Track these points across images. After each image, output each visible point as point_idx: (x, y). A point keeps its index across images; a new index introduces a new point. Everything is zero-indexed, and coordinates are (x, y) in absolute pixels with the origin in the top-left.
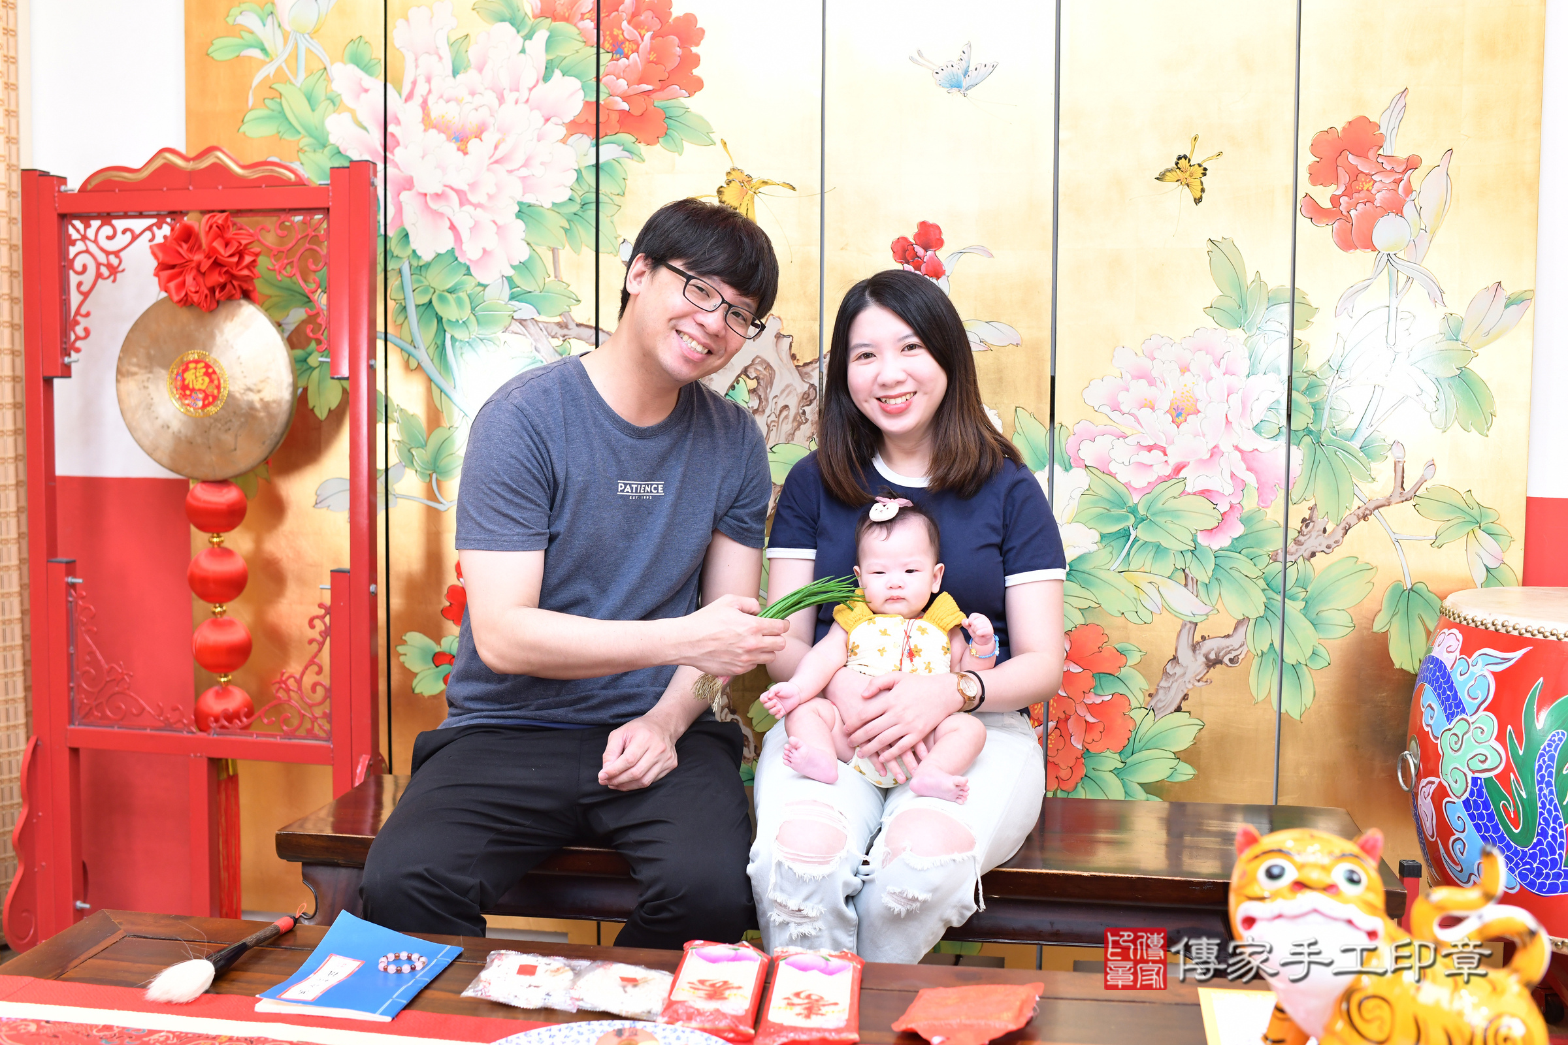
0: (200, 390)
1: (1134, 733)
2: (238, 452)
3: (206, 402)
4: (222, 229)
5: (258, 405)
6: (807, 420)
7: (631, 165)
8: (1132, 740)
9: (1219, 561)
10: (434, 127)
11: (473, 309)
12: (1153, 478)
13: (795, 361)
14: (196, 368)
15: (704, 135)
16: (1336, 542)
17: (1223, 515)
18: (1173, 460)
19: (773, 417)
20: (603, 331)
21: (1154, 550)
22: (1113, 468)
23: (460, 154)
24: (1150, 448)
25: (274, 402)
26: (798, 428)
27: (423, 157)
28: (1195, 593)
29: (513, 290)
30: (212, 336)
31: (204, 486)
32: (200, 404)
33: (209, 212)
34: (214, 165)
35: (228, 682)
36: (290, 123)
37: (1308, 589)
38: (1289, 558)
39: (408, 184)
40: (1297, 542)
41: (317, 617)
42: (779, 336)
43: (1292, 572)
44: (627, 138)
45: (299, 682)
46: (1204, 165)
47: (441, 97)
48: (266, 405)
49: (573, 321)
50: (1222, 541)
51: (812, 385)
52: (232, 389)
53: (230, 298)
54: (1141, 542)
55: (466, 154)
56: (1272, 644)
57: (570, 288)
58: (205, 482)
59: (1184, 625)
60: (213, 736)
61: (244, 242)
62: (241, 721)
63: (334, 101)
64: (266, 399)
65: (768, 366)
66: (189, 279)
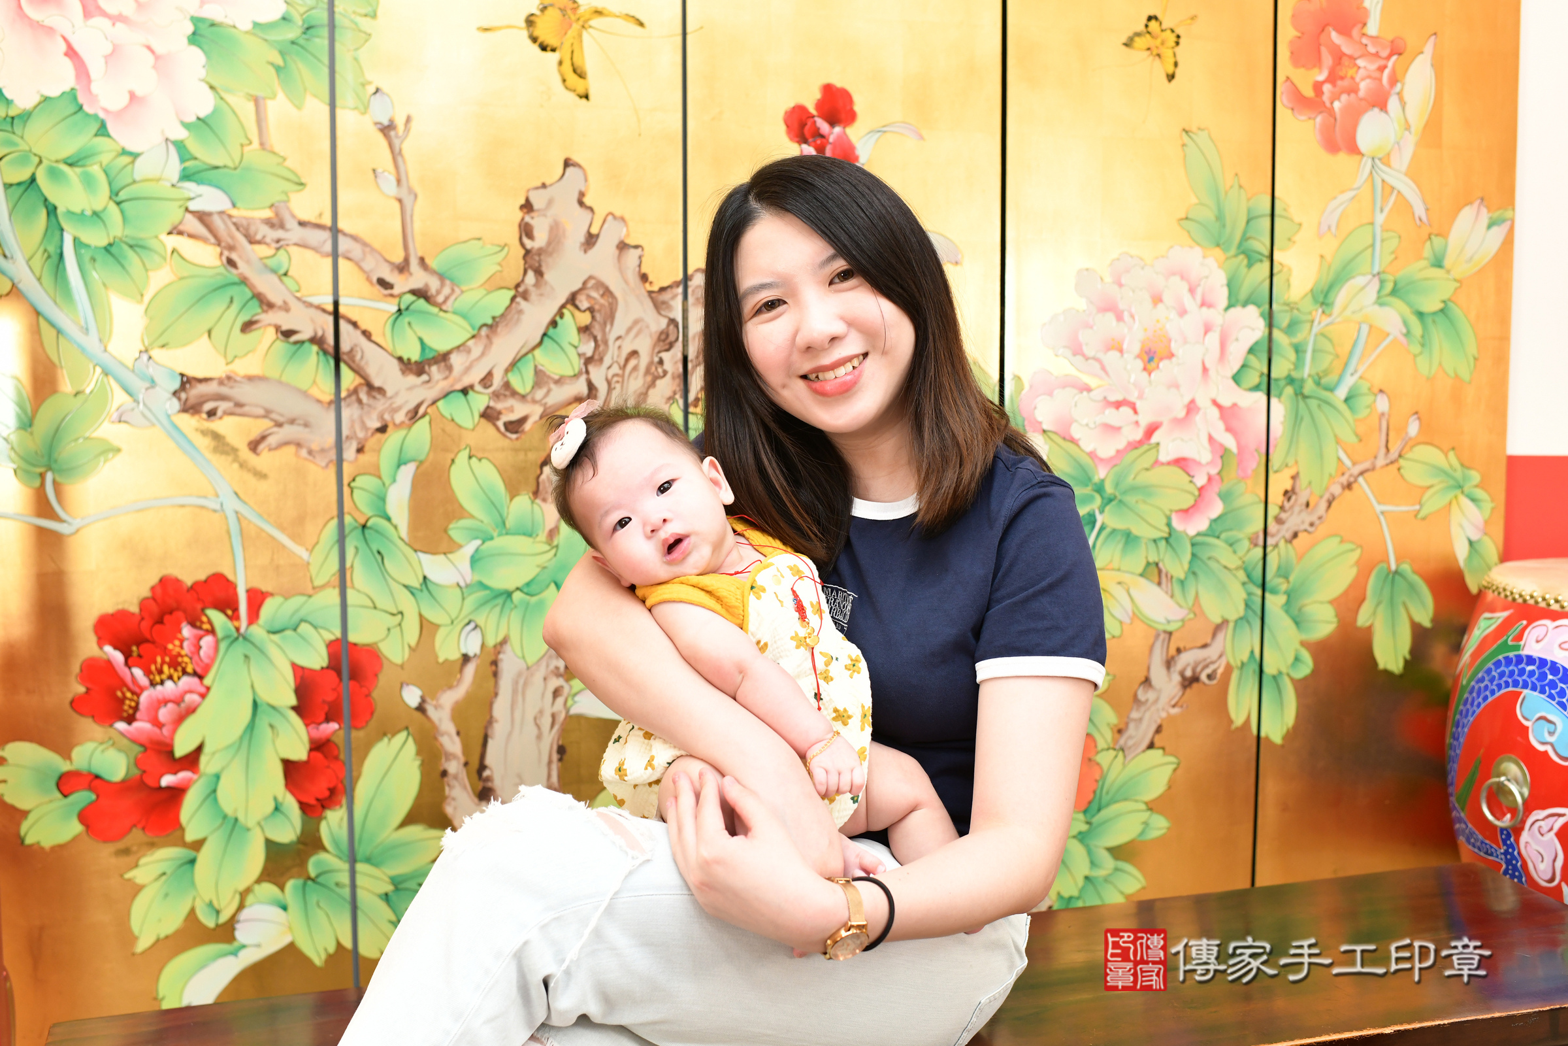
1: (1100, 783)
6: (665, 373)
8: (1098, 792)
9: (1197, 550)
11: (114, 194)
12: (1121, 445)
13: (647, 285)
16: (1320, 518)
17: (1201, 489)
18: (1145, 420)
19: (615, 369)
20: (345, 234)
21: (1123, 540)
22: (1076, 432)
24: (1118, 405)
26: (652, 384)
28: (1169, 592)
29: (188, 164)
37: (1291, 579)
38: (1270, 541)
40: (1279, 521)
42: (623, 246)
43: (1272, 558)
46: (1177, 31)
49: (293, 216)
50: (1198, 525)
51: (672, 321)
54: (1107, 531)
56: (1252, 652)
57: (288, 163)
59: (1157, 636)
65: (607, 292)
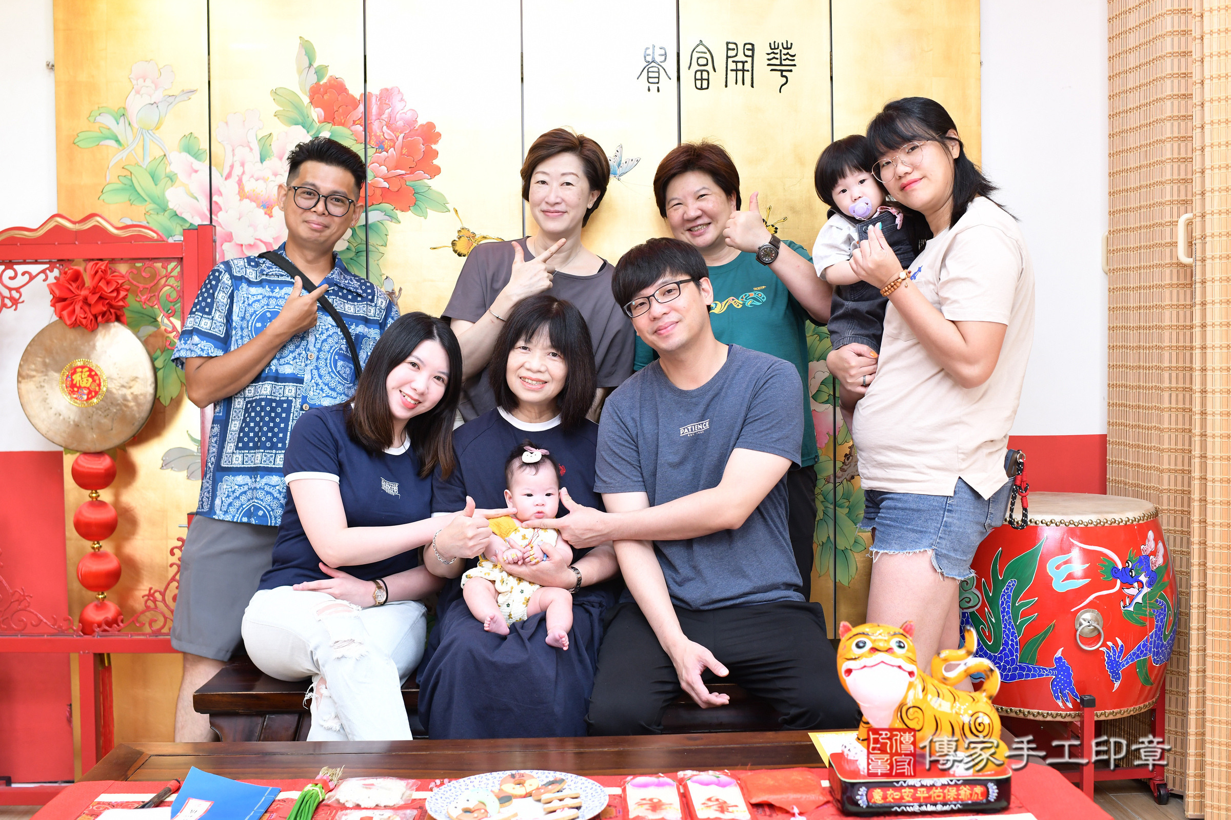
0: (85, 387)
2: (114, 432)
3: (90, 396)
4: (105, 272)
5: (130, 397)
7: (390, 226)
10: (247, 197)
14: (82, 372)
15: (442, 205)
23: (267, 217)
25: (141, 394)
27: (239, 219)
30: (94, 347)
31: (86, 457)
32: (85, 397)
33: (93, 260)
34: (95, 226)
35: (105, 597)
36: (139, 194)
37: (850, 500)
38: (838, 480)
39: (229, 237)
40: (842, 469)
41: (176, 547)
43: (840, 489)
44: (387, 206)
45: (163, 594)
46: (776, 226)
47: (252, 176)
48: (136, 398)
52: (109, 386)
53: (108, 321)
55: (271, 216)
56: (829, 538)
58: (85, 453)
60: (97, 637)
61: (120, 282)
62: (118, 625)
63: (172, 178)
64: (135, 393)
66: (78, 308)
